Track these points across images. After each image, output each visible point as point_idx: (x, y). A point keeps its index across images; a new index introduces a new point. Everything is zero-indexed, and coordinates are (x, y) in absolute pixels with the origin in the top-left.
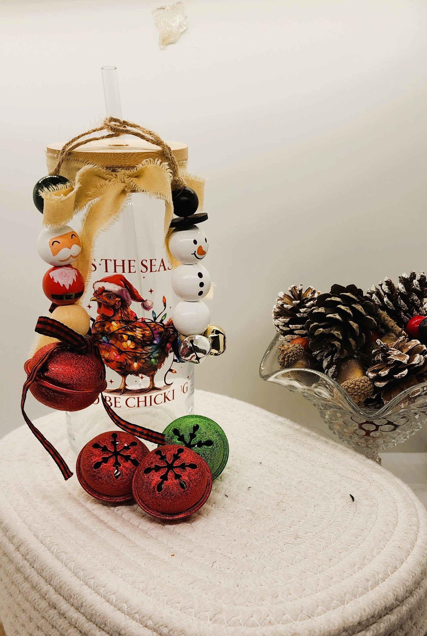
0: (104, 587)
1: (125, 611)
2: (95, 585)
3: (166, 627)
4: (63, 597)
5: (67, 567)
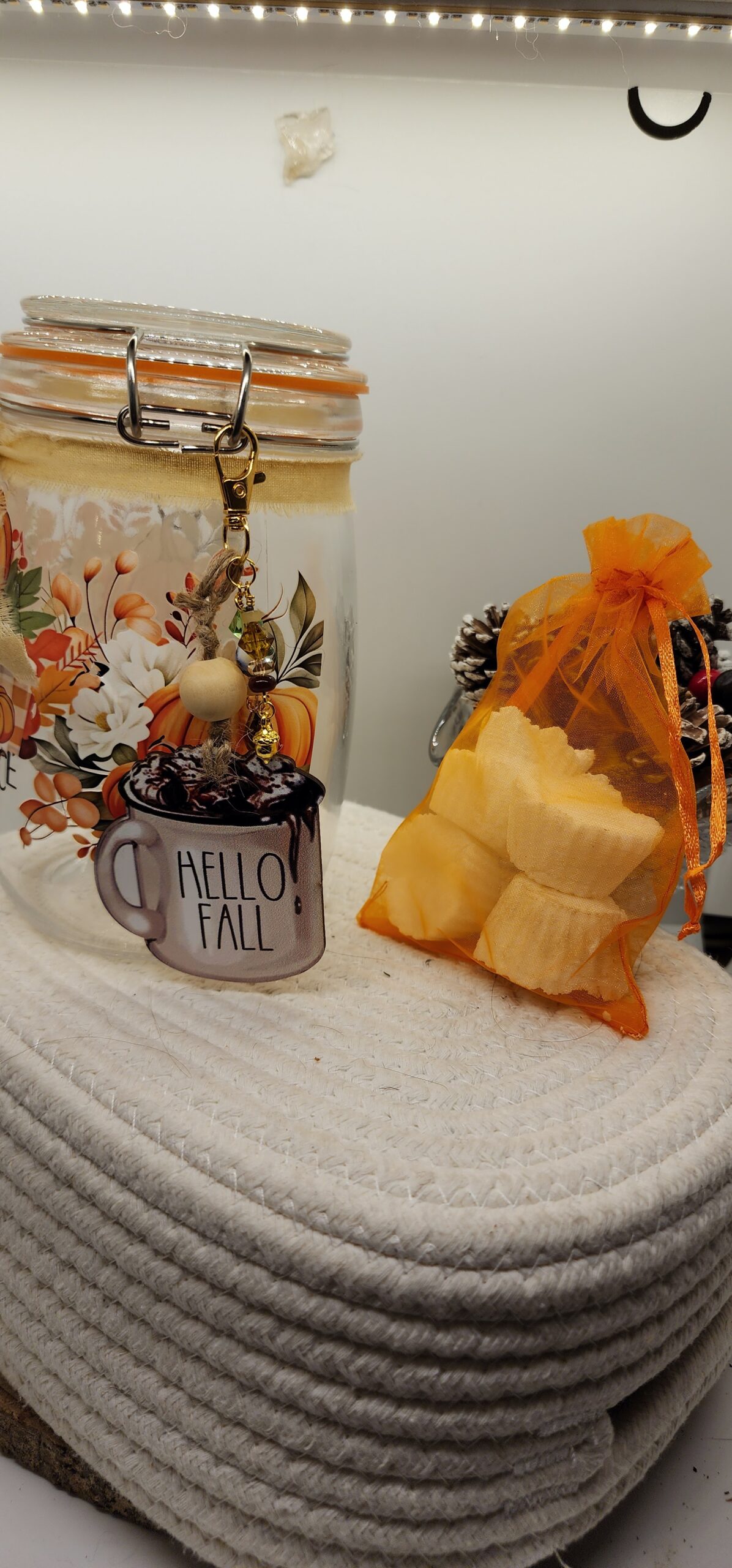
0: (184, 1137)
1: (233, 1183)
2: (165, 1134)
3: (324, 1212)
4: (92, 1161)
5: (99, 1100)
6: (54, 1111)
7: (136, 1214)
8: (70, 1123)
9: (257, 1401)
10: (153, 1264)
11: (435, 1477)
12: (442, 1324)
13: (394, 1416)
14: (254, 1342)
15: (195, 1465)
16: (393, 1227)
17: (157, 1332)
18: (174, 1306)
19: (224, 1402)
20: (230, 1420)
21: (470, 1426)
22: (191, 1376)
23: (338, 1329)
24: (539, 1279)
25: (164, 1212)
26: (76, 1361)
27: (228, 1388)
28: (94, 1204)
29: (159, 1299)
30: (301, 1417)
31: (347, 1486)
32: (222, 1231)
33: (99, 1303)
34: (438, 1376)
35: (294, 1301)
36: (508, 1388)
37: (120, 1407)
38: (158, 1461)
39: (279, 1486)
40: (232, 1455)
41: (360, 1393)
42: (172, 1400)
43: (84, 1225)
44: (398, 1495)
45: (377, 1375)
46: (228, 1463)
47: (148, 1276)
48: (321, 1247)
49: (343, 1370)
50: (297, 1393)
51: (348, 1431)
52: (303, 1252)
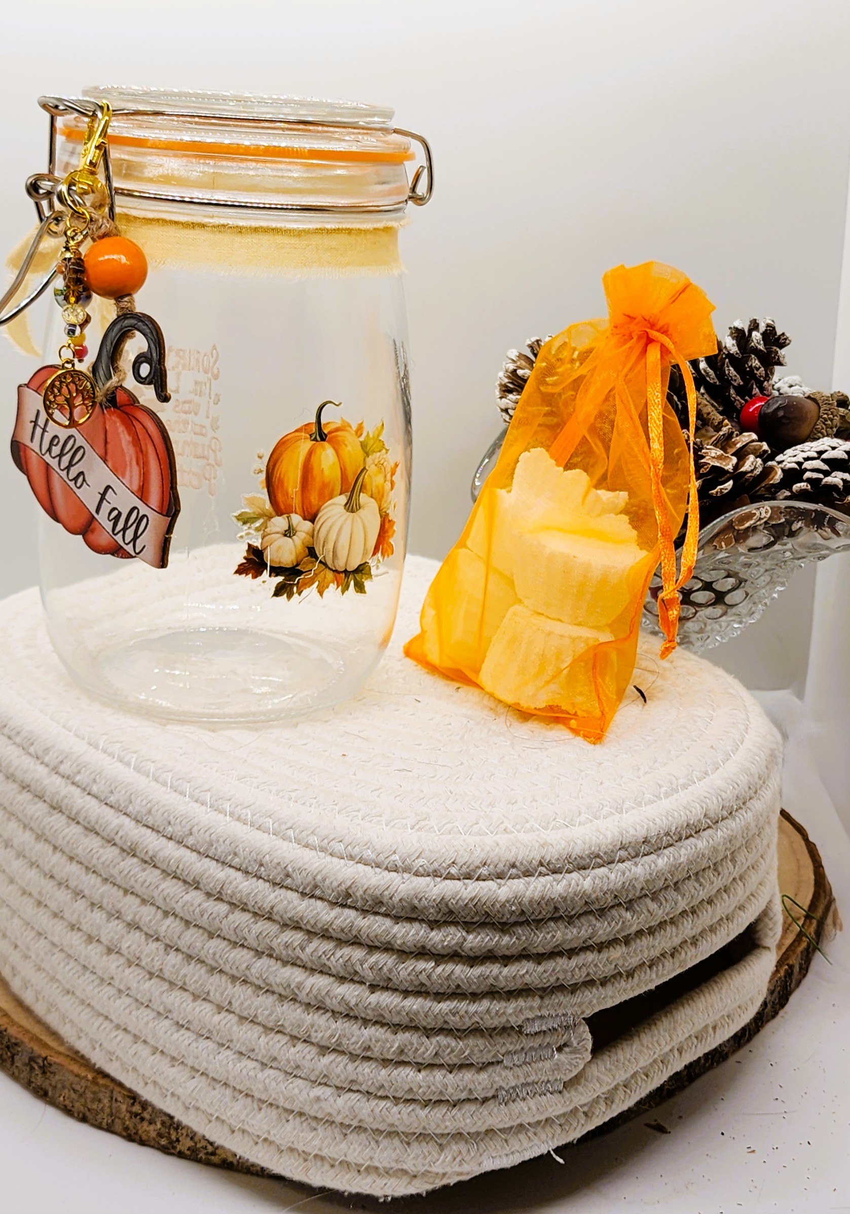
0: (229, 799)
1: (269, 829)
3: (340, 841)
4: (153, 829)
5: (158, 782)
6: (119, 792)
7: (191, 864)
8: (133, 800)
9: (293, 1007)
10: (205, 905)
11: (437, 1062)
12: (434, 924)
13: (402, 1004)
14: (289, 955)
15: (244, 1072)
16: (394, 848)
17: (211, 966)
18: (224, 939)
19: (267, 1013)
20: (272, 1029)
21: (462, 1013)
22: (240, 996)
23: (354, 933)
24: (511, 888)
25: (214, 859)
26: (143, 1009)
27: (270, 1000)
28: (154, 866)
29: (211, 936)
30: (329, 1014)
31: (367, 1070)
32: (261, 865)
33: (161, 952)
34: (434, 968)
35: (318, 914)
36: (491, 981)
37: (181, 1039)
38: (214, 1079)
39: (313, 1079)
40: (275, 1059)
41: (373, 988)
42: (224, 1022)
43: (147, 884)
44: (407, 1076)
45: (385, 969)
46: (271, 1067)
47: (202, 916)
48: (338, 867)
49: (358, 968)
50: (324, 993)
51: (366, 1022)
52: (324, 872)
